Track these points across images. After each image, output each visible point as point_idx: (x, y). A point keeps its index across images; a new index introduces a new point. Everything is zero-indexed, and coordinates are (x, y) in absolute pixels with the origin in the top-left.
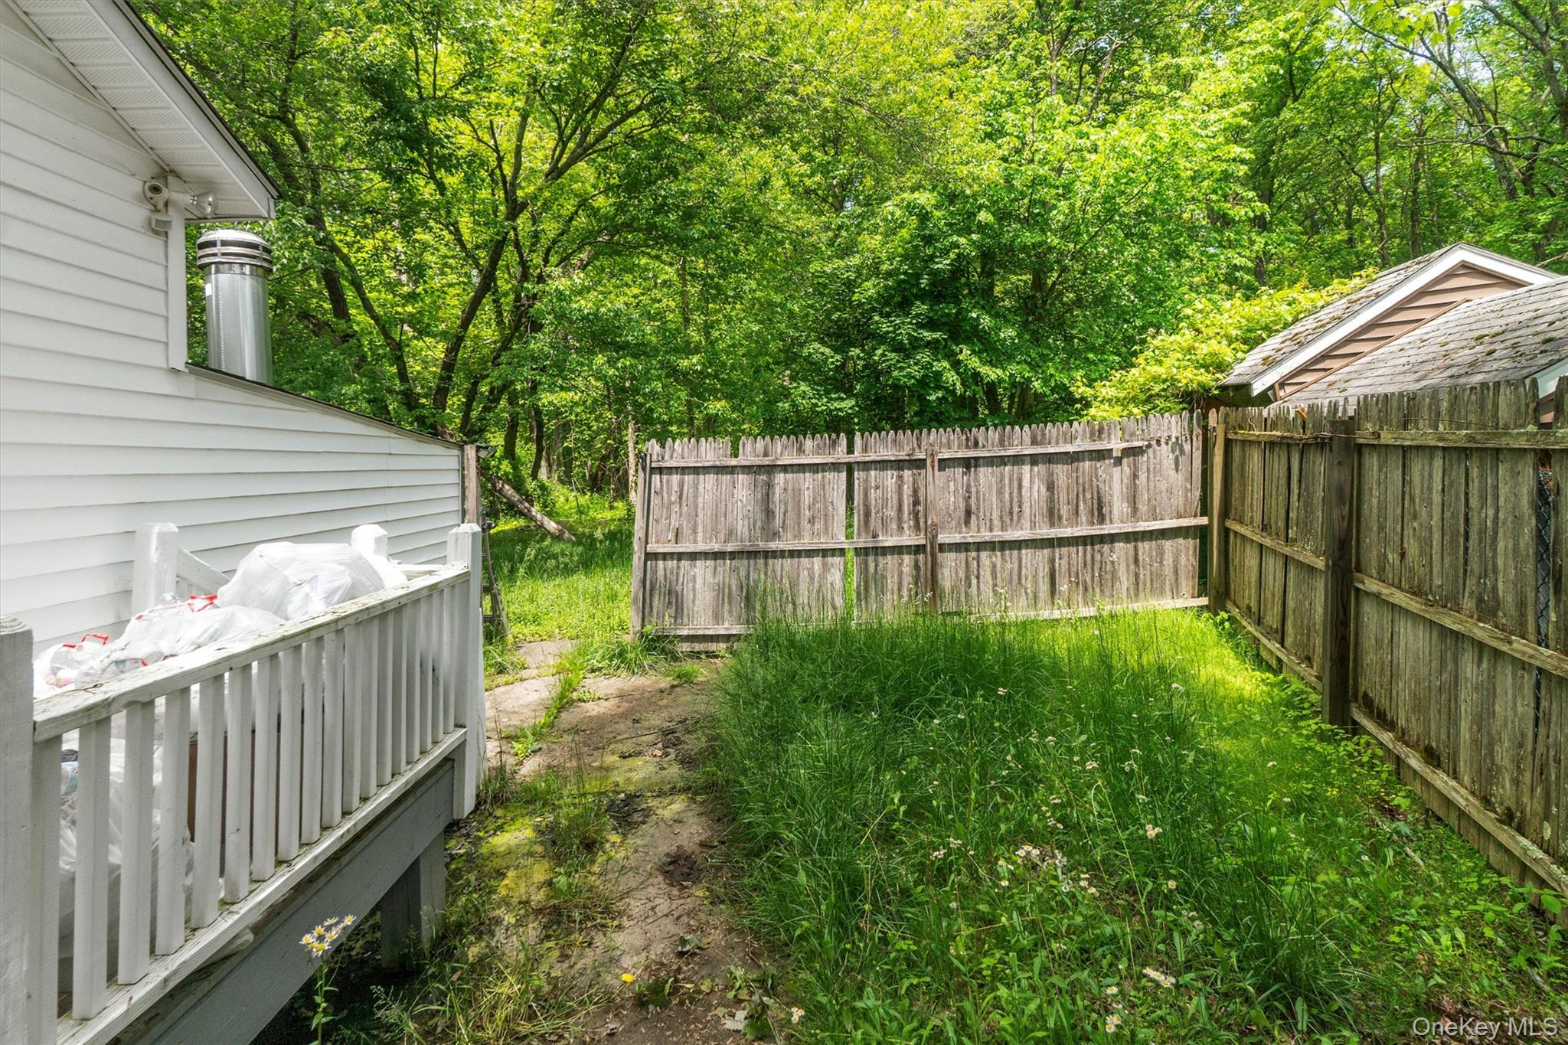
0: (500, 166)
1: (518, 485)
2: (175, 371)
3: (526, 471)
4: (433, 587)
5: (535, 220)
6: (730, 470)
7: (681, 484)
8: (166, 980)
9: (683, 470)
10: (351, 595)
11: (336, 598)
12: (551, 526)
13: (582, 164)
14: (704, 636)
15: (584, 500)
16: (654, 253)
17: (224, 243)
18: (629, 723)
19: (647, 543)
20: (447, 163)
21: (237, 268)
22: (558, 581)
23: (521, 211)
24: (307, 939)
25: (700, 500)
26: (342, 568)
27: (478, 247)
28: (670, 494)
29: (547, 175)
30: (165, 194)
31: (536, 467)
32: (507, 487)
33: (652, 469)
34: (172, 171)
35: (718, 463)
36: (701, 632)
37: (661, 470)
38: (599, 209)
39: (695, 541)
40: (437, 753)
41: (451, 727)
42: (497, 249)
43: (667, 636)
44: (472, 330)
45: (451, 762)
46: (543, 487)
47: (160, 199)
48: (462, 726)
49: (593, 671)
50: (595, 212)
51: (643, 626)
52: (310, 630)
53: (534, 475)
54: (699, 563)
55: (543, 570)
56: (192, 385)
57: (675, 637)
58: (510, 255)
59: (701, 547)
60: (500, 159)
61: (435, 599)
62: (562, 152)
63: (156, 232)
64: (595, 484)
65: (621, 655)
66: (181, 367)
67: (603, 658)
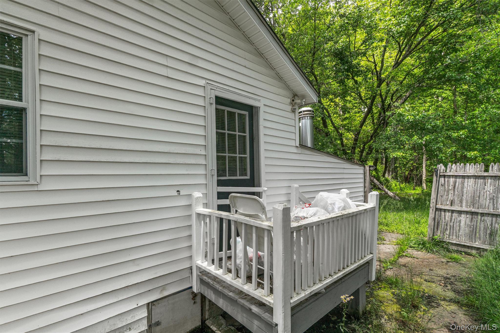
0: (376, 68)
1: (378, 179)
2: (297, 147)
3: (380, 174)
4: (365, 210)
5: (388, 84)
6: (484, 177)
7: (455, 183)
8: (311, 292)
9: (456, 177)
10: (344, 209)
11: (340, 209)
12: (391, 194)
13: (409, 58)
14: (464, 245)
15: (403, 185)
16: (439, 86)
17: (304, 111)
18: (428, 270)
19: (436, 204)
20: (358, 73)
21: (306, 117)
22: (395, 213)
23: (383, 82)
24: (342, 297)
25: (465, 190)
26: (341, 201)
27: (367, 99)
28: (448, 186)
29: (393, 67)
30: (295, 101)
31: (384, 173)
32: (375, 180)
33: (440, 175)
34: (296, 95)
35: (476, 174)
36: (463, 244)
37: (444, 176)
38: (415, 74)
39: (461, 206)
40: (365, 259)
41: (369, 253)
42: (373, 99)
43: (445, 242)
44: (364, 127)
45: (368, 264)
46: (387, 180)
47: (294, 103)
48: (372, 254)
49: (411, 247)
50: (413, 76)
51: (433, 235)
52: (337, 217)
53: (384, 176)
54: (463, 215)
55: (389, 209)
56: (300, 150)
57: (449, 242)
58: (378, 99)
59: (464, 209)
60: (376, 65)
61: (365, 214)
62: (400, 56)
63: (293, 111)
64: (407, 180)
65: (423, 244)
66: (298, 146)
67: (415, 244)
